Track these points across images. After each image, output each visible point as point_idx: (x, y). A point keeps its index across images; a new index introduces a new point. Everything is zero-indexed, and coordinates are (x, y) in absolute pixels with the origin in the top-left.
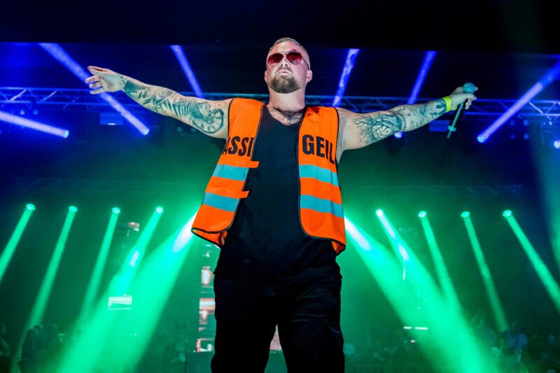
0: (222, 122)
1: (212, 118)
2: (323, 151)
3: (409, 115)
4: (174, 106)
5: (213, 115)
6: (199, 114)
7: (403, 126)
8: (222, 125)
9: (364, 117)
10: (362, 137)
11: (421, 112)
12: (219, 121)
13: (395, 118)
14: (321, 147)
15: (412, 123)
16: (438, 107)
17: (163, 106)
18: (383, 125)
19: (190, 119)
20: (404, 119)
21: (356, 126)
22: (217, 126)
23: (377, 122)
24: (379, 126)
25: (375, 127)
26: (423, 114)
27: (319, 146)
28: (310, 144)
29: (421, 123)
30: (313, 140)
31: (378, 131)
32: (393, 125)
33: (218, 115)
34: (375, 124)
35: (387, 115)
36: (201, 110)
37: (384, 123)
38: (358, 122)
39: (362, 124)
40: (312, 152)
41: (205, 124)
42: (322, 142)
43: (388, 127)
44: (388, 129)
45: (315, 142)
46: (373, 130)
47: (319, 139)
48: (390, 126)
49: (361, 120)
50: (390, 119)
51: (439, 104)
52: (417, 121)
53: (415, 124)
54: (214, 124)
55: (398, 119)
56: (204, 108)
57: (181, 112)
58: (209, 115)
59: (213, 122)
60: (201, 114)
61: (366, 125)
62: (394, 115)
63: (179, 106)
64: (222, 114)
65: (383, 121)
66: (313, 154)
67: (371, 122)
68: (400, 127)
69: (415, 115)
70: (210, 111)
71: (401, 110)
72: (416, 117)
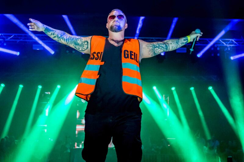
0: (88, 46)
1: (83, 45)
2: (133, 57)
3: (171, 44)
4: (66, 40)
5: (83, 43)
7: (168, 49)
8: (87, 48)
10: (150, 52)
11: (176, 42)
12: (86, 46)
13: (165, 45)
14: (132, 56)
15: (172, 47)
16: (184, 40)
17: (61, 39)
18: (159, 48)
19: (73, 46)
20: (169, 45)
21: (147, 48)
22: (85, 48)
25: (156, 49)
26: (177, 43)
27: (131, 55)
28: (127, 54)
29: (176, 47)
31: (157, 51)
32: (164, 48)
33: (86, 43)
34: (156, 47)
35: (161, 44)
36: (78, 41)
38: (148, 46)
39: (150, 47)
40: (128, 57)
41: (80, 47)
44: (161, 50)
45: (129, 53)
47: (131, 52)
48: (162, 48)
50: (162, 45)
51: (185, 39)
52: (174, 46)
53: (174, 48)
54: (84, 47)
55: (166, 46)
56: (79, 40)
57: (69, 42)
58: (82, 44)
59: (83, 46)
60: (78, 44)
62: (164, 43)
63: (68, 40)
64: (88, 43)
65: (159, 46)
66: (128, 58)
67: (154, 47)
68: (167, 49)
69: (174, 44)
70: (82, 42)
71: (167, 42)
72: (174, 45)
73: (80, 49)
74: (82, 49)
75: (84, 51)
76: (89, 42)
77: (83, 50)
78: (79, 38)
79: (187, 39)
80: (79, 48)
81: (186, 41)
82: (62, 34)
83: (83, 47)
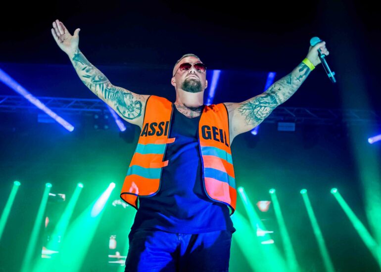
0: (140, 112)
1: (133, 108)
2: (218, 137)
3: (279, 90)
4: (106, 90)
5: (134, 105)
6: (123, 102)
7: (278, 101)
8: (140, 115)
9: (245, 105)
10: (247, 121)
11: (288, 82)
12: (138, 111)
13: (269, 97)
14: (217, 135)
15: (284, 94)
16: (301, 70)
17: (98, 86)
18: (261, 107)
19: (115, 105)
20: (276, 95)
21: (241, 113)
22: (136, 115)
23: (256, 105)
24: (259, 108)
25: (256, 110)
26: (290, 83)
27: (215, 134)
28: (207, 132)
29: (292, 90)
30: (210, 129)
31: (259, 112)
32: (269, 103)
33: (138, 106)
34: (255, 108)
35: (262, 97)
36: (125, 99)
37: (262, 105)
38: (241, 110)
39: (244, 111)
40: (209, 137)
41: (126, 112)
42: (216, 131)
43: (265, 107)
44: (266, 108)
45: (211, 131)
46: (255, 113)
47: (214, 128)
48: (267, 105)
49: (243, 108)
50: (266, 100)
51: (300, 67)
52: (287, 91)
53: (288, 94)
54: (134, 113)
55: (272, 97)
56: (128, 97)
57: (110, 97)
58: (131, 105)
59: (133, 111)
60: (125, 103)
61: (248, 111)
62: (268, 95)
63: (109, 92)
64: (141, 105)
65: (260, 103)
66: (211, 139)
67: (251, 108)
68: (275, 102)
69: (284, 87)
70: (132, 102)
71: (272, 88)
72: (285, 89)
73: (126, 115)
74: (129, 114)
75: (132, 119)
76: (144, 104)
77: (131, 117)
78: (128, 94)
79: (305, 66)
80: (124, 112)
81: (305, 70)
82: (101, 77)
83: (132, 113)
